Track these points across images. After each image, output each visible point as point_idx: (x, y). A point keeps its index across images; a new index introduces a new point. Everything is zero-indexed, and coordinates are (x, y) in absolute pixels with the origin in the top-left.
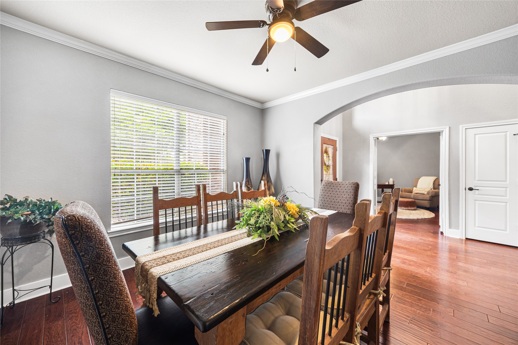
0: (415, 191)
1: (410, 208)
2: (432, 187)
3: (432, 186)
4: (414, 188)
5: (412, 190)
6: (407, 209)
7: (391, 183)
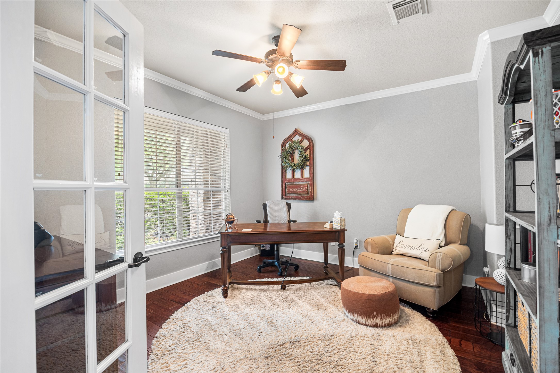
0: (398, 248)
1: (378, 321)
2: (442, 237)
3: (441, 234)
4: (398, 238)
5: (391, 242)
6: (368, 322)
7: (337, 226)
